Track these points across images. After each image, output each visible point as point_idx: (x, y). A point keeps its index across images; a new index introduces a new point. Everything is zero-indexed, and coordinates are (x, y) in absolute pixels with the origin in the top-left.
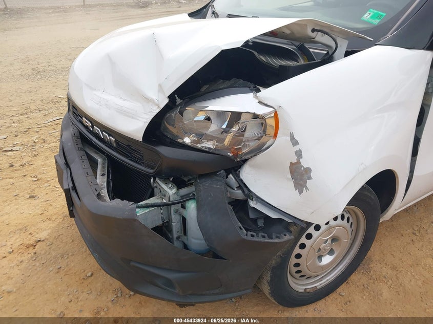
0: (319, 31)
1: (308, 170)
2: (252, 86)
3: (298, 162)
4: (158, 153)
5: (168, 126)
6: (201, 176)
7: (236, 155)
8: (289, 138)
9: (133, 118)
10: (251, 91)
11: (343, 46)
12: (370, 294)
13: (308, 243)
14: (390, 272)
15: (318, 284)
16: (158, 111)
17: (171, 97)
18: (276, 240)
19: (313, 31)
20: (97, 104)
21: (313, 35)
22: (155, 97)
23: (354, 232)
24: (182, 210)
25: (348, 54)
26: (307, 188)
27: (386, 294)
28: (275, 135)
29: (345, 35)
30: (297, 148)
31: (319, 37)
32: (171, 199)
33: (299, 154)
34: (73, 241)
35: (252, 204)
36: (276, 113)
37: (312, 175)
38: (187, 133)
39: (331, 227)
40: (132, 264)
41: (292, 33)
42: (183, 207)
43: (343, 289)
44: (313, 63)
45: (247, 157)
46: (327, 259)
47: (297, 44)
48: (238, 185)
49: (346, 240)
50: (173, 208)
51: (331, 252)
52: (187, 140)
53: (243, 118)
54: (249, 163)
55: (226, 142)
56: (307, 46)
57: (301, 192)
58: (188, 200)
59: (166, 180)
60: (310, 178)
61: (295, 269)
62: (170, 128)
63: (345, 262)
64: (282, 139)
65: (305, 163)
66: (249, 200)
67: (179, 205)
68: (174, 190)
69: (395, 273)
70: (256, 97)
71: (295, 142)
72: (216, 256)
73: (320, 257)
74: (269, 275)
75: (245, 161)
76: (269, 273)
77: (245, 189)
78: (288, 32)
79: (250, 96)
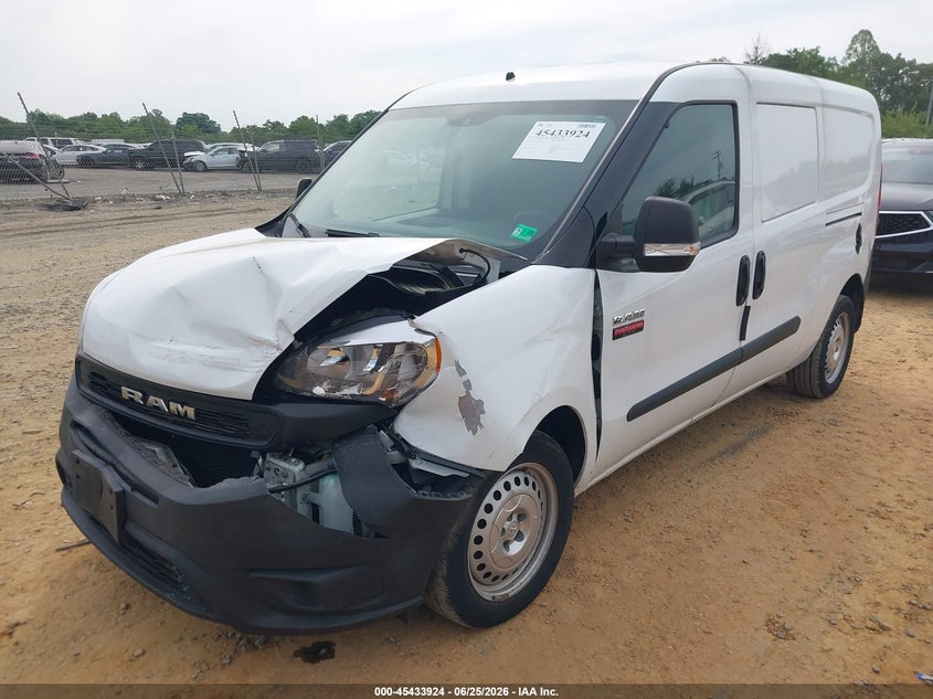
0: (467, 251)
1: (480, 403)
2: (404, 313)
3: (468, 394)
4: (275, 415)
5: (283, 379)
6: (343, 437)
7: (390, 401)
8: (454, 368)
9: (233, 369)
10: (406, 318)
11: (496, 267)
12: (579, 598)
13: (488, 518)
14: (601, 568)
15: (509, 590)
16: (278, 354)
17: (298, 335)
18: (453, 499)
19: (461, 251)
20: (164, 359)
21: (462, 255)
22: (271, 337)
23: (544, 506)
24: (313, 494)
25: (502, 275)
26: (482, 426)
27: (599, 593)
28: (438, 367)
29: (497, 255)
30: (464, 378)
31: (469, 258)
32: (298, 479)
33: (468, 385)
34: (85, 615)
35: (415, 464)
36: (436, 340)
37: (485, 407)
38: (319, 380)
39: (515, 495)
40: (252, 575)
41: (437, 254)
42: (316, 489)
43: (542, 599)
44: (461, 289)
45: (404, 400)
46: (516, 548)
47: (439, 267)
48: (393, 444)
49: (535, 515)
50: (300, 493)
51: (519, 537)
52: (319, 391)
53: (398, 350)
54: (406, 409)
55: (378, 383)
56: (452, 268)
57: (474, 433)
58: (323, 476)
59: (284, 455)
60: (483, 412)
61: (476, 563)
62: (287, 381)
63: (540, 555)
64: (447, 370)
65: (476, 394)
66: (411, 461)
67: (307, 487)
68: (301, 465)
69: (608, 569)
70: (412, 325)
71: (462, 372)
72: (378, 536)
73: (506, 544)
74: (444, 567)
75: (400, 408)
76: (445, 562)
77: (405, 446)
78: (432, 253)
79: (406, 323)
